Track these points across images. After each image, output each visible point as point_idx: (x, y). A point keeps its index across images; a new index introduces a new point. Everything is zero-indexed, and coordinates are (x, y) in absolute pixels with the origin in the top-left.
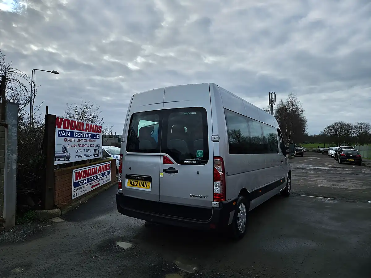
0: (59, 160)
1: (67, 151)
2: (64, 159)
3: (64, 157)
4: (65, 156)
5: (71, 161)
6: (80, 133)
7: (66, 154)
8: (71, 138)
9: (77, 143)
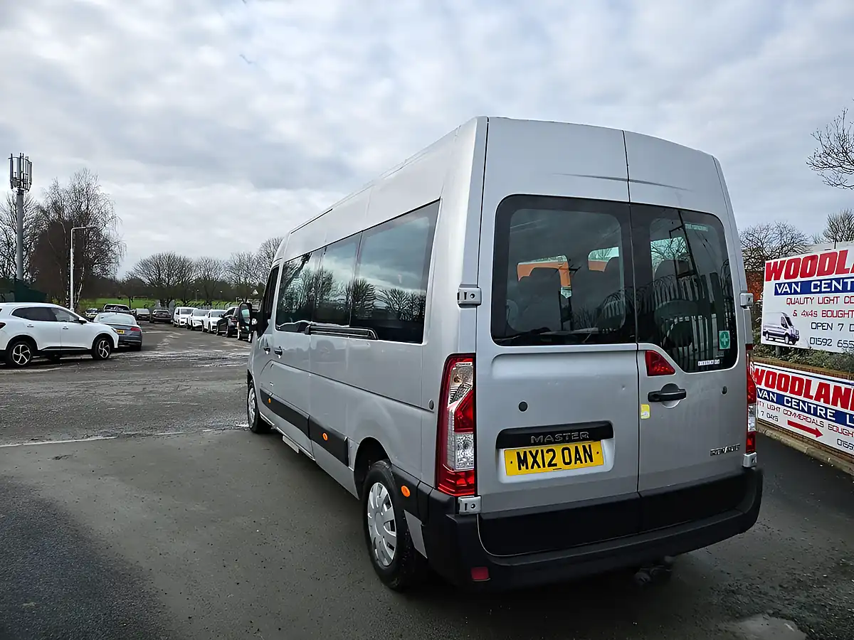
0: (774, 340)
1: (790, 324)
2: (784, 339)
3: (784, 336)
4: (787, 334)
5: (798, 345)
6: (831, 280)
7: (788, 331)
8: (804, 296)
9: (819, 309)
